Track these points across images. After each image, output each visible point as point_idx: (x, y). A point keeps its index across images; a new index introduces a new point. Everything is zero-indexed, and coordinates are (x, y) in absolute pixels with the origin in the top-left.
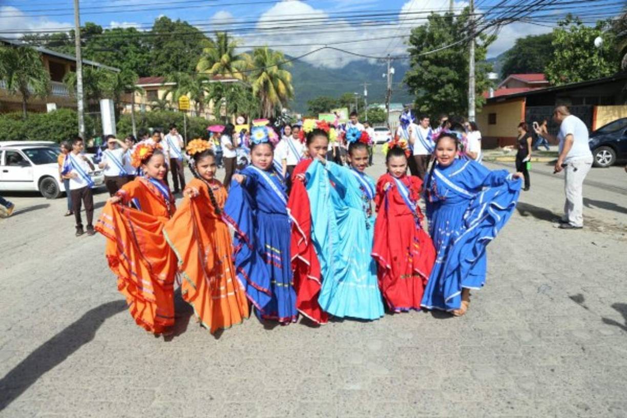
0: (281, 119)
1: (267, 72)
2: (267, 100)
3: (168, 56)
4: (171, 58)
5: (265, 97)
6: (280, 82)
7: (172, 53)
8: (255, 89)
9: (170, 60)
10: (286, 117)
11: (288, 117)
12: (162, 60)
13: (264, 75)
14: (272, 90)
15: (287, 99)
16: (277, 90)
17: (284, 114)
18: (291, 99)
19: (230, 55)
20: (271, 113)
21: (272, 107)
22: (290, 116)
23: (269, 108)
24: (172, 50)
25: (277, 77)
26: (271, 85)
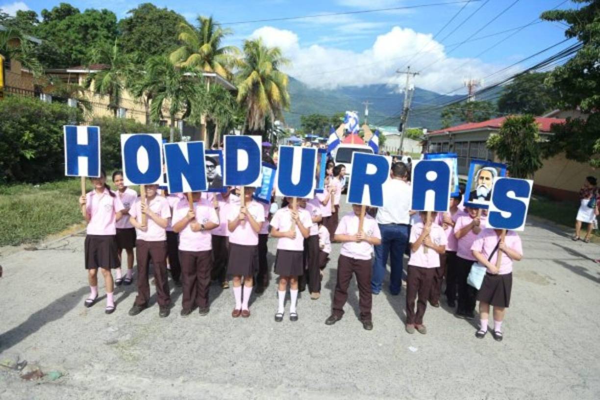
0: (272, 133)
1: (258, 71)
2: (255, 107)
3: (139, 42)
4: (142, 44)
5: (253, 103)
6: (274, 86)
7: (144, 39)
8: (242, 91)
9: (140, 48)
10: (278, 131)
11: (281, 130)
12: (133, 47)
13: (254, 74)
14: (263, 95)
15: (281, 108)
16: (269, 96)
17: (276, 126)
18: (286, 109)
19: (214, 46)
20: (259, 124)
21: (261, 116)
22: (283, 130)
23: (257, 117)
24: (143, 35)
25: (270, 78)
26: (262, 88)
